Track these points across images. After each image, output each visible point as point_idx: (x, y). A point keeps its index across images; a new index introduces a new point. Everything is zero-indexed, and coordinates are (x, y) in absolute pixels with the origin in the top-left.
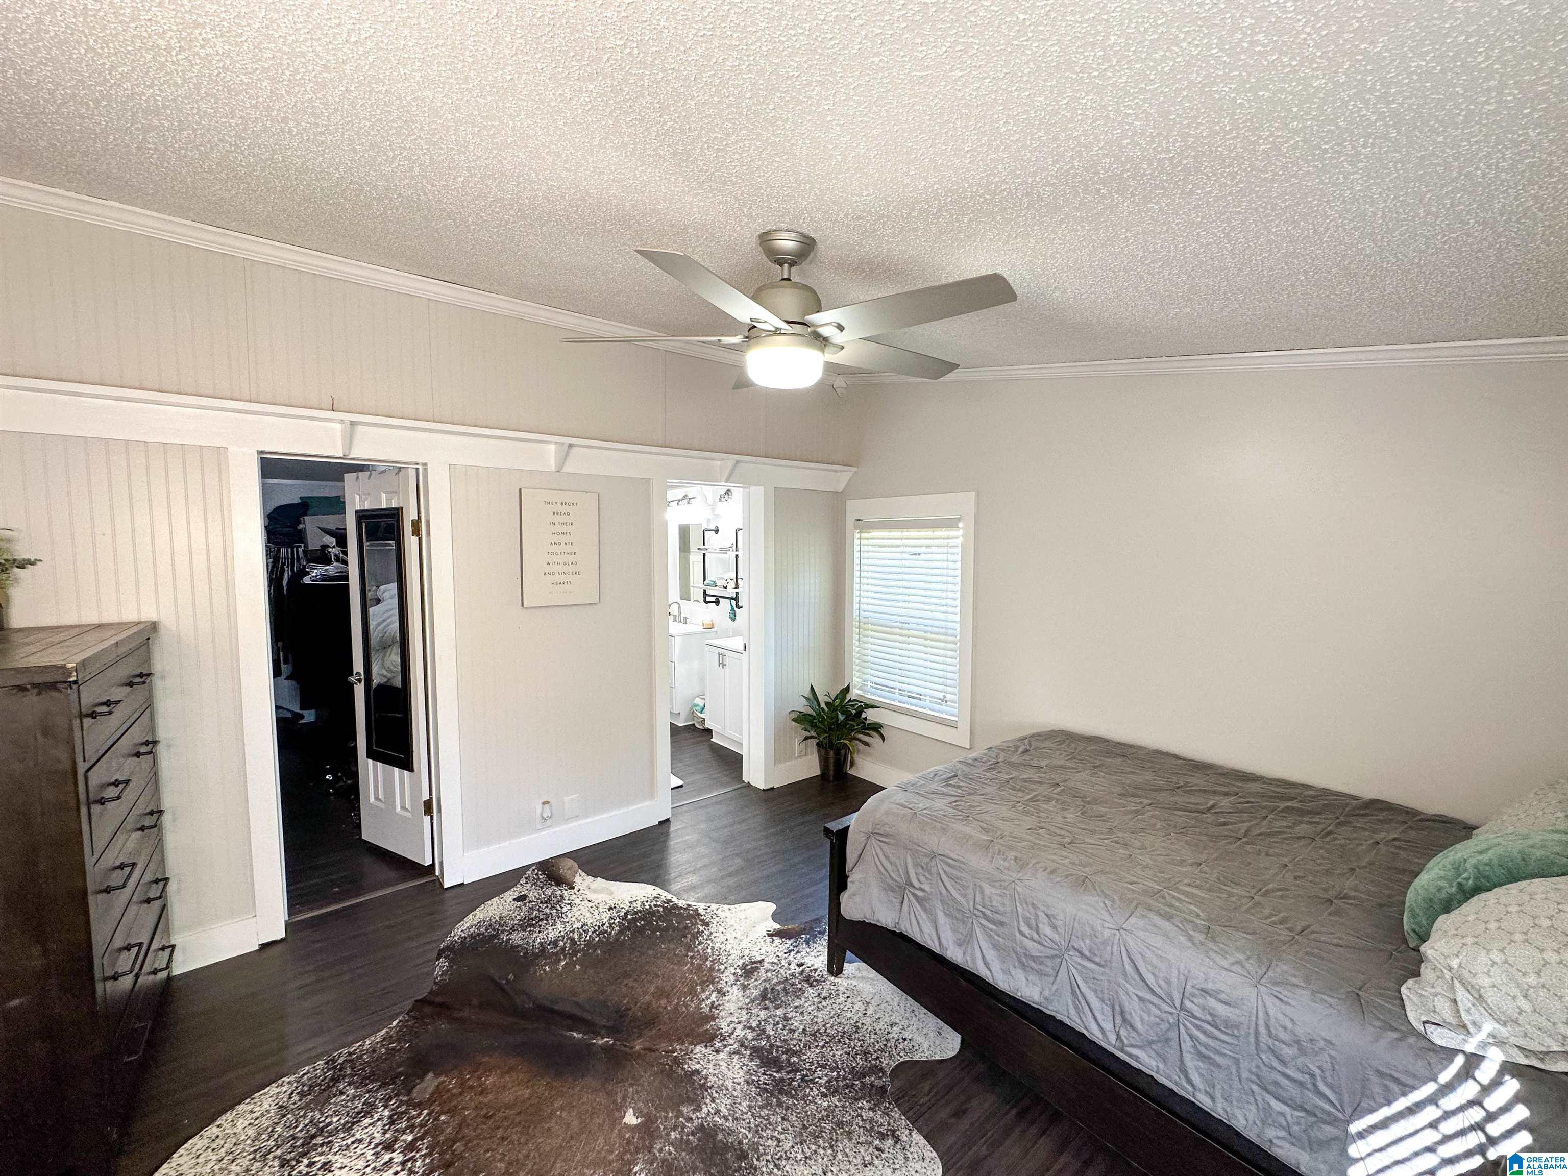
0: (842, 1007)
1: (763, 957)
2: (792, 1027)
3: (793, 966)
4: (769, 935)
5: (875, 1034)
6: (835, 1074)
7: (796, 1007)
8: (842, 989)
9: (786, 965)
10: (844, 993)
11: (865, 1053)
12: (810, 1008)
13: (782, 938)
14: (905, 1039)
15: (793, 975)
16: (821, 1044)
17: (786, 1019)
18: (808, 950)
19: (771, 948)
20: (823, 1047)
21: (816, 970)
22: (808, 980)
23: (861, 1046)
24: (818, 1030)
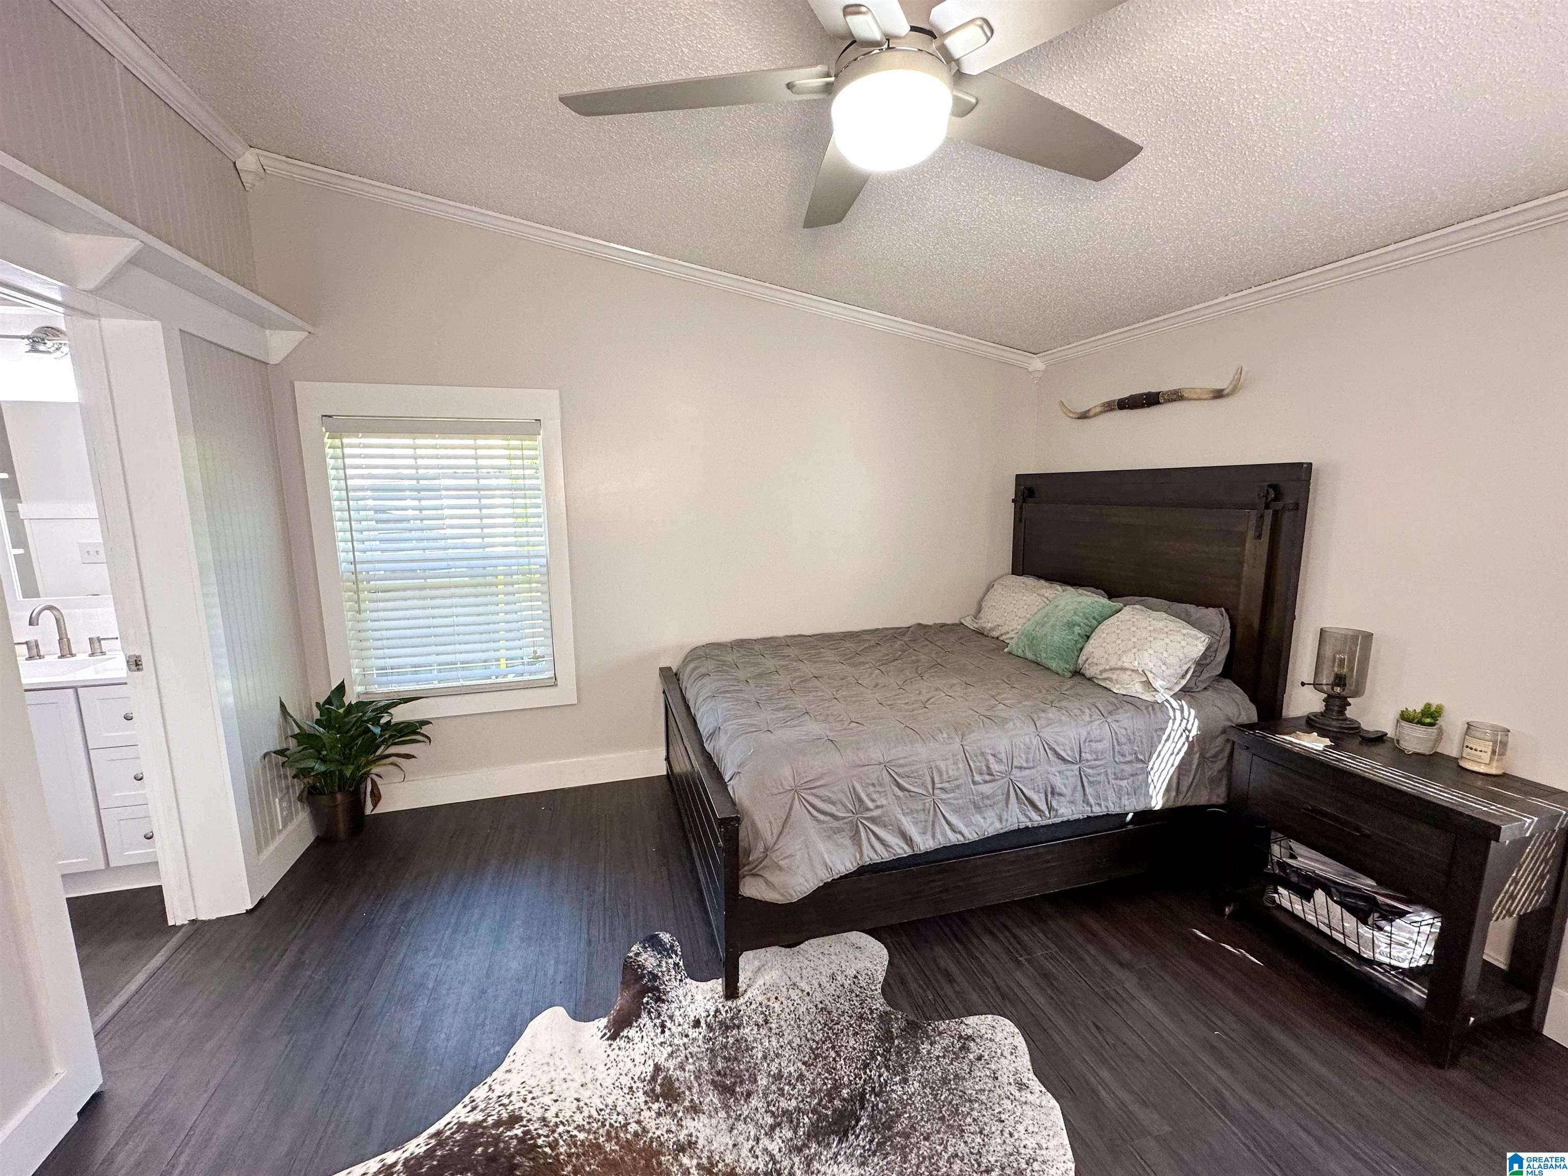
0: (787, 1010)
1: (650, 1062)
2: (796, 1075)
3: (693, 1033)
4: (613, 1037)
5: (839, 997)
6: (879, 1058)
7: (765, 1058)
8: (760, 999)
9: (685, 1040)
10: (769, 1000)
11: (861, 1017)
12: (774, 1043)
13: (630, 1025)
14: (856, 977)
15: (707, 1040)
16: (833, 1054)
17: (779, 1077)
18: (673, 1005)
19: (641, 1047)
20: (837, 1053)
21: (717, 1011)
22: (726, 1027)
23: (851, 1017)
24: (811, 1048)
